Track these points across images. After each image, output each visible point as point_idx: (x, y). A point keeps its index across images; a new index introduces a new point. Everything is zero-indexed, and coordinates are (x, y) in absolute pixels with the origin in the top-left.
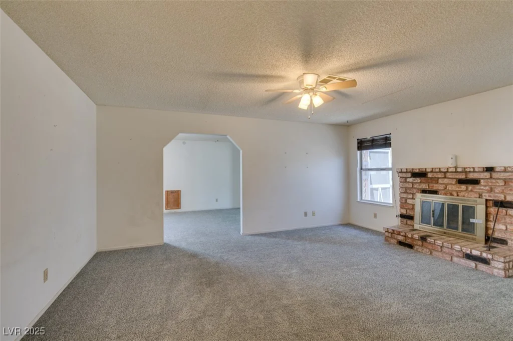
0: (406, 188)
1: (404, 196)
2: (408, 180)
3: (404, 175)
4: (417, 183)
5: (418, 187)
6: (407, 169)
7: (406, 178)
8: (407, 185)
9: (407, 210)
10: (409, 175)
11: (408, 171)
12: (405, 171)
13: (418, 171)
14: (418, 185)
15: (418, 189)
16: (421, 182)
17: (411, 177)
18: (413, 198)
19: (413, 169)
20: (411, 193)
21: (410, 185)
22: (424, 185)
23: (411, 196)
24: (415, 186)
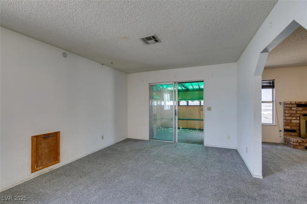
0: (291, 114)
1: (289, 119)
2: (293, 109)
3: (291, 106)
4: (299, 110)
5: (300, 113)
6: (295, 102)
7: (291, 108)
8: (292, 112)
9: (291, 127)
10: (295, 106)
11: (297, 103)
12: (294, 103)
13: (304, 103)
14: (300, 111)
15: (301, 114)
16: (302, 110)
17: (296, 107)
18: (296, 119)
19: (300, 102)
20: (295, 117)
21: (295, 112)
22: (305, 112)
23: (295, 118)
24: (298, 112)
